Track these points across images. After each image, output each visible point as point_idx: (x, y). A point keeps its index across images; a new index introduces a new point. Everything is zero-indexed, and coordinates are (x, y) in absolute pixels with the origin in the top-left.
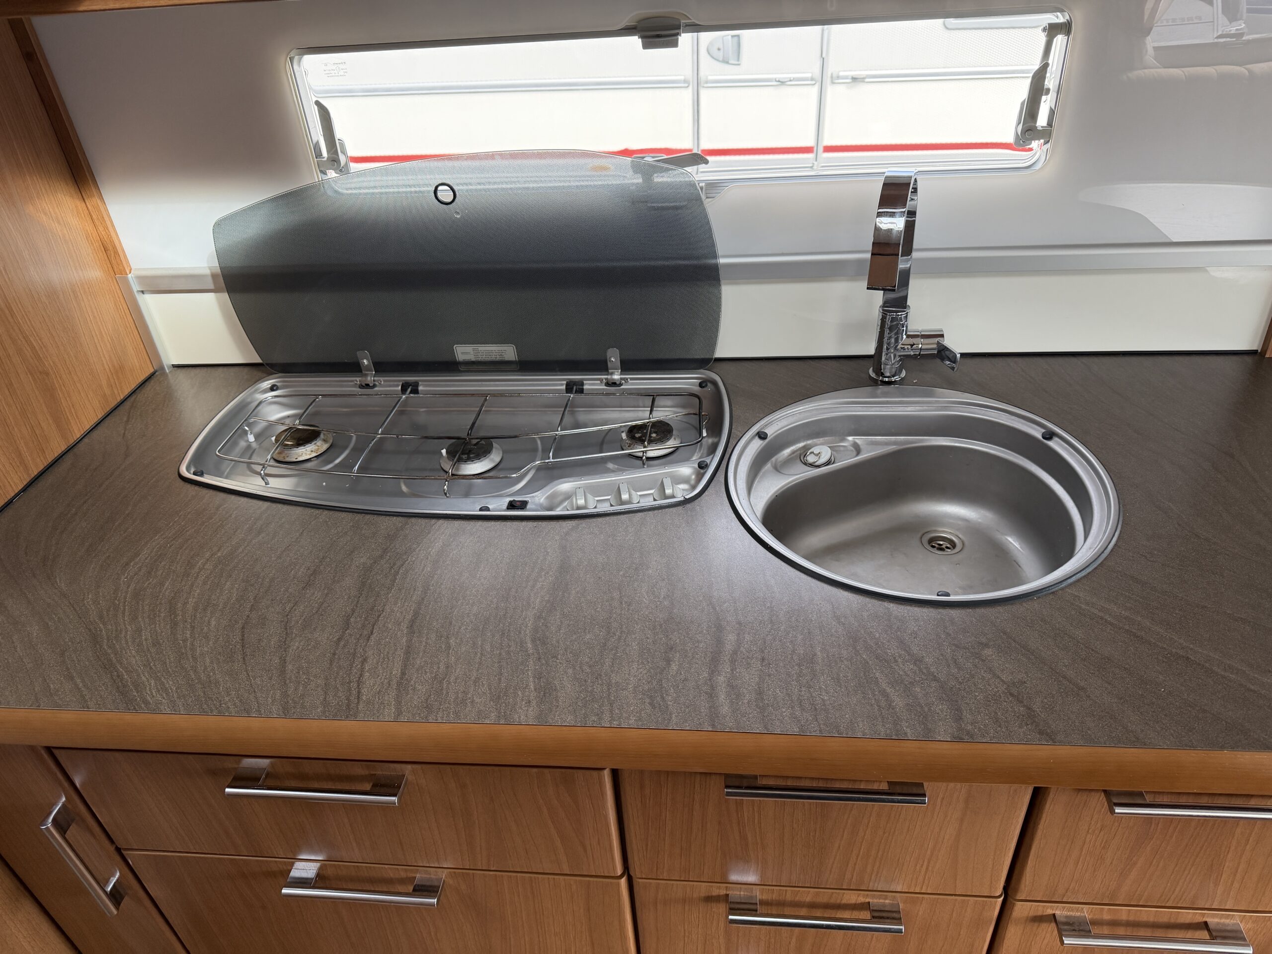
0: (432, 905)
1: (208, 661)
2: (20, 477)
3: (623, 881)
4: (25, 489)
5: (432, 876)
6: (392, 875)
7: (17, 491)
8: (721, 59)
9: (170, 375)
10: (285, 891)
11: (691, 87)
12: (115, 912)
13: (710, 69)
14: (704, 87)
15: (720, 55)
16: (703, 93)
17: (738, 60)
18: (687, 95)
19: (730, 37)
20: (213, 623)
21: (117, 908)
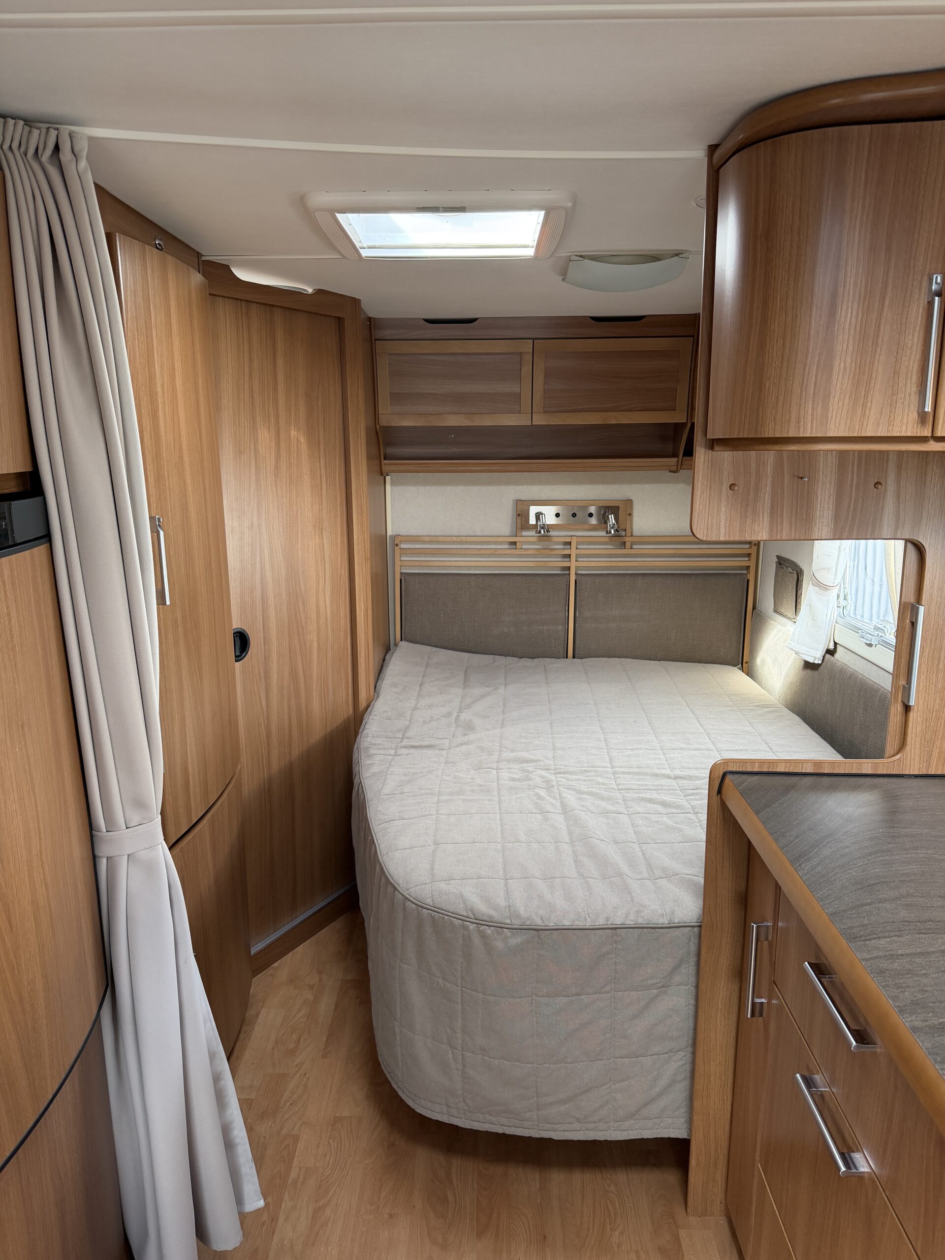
2: (920, 768)
4: (916, 776)
7: (911, 773)
12: (749, 1016)
21: (751, 1016)
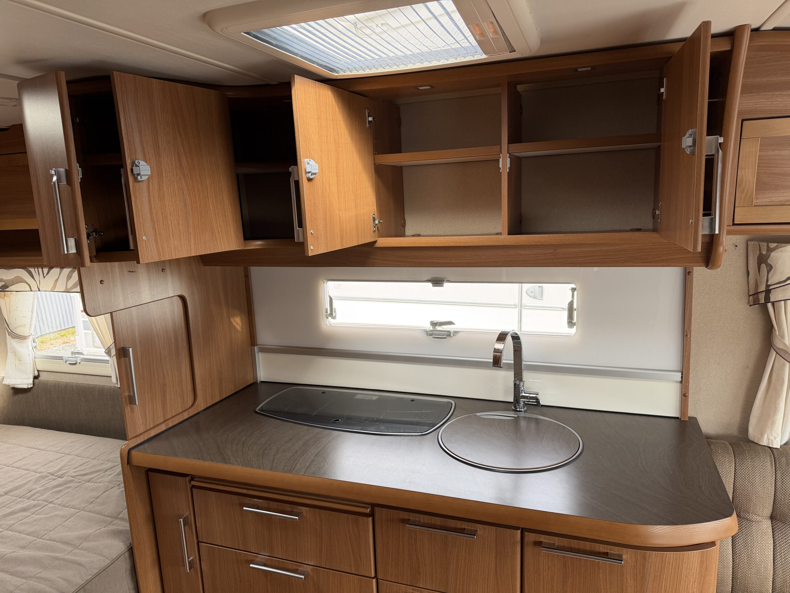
0: (302, 578)
1: (251, 456)
3: (374, 581)
5: (305, 570)
6: (290, 567)
7: (202, 410)
8: (533, 296)
9: (259, 384)
10: (251, 565)
11: (517, 308)
12: (188, 571)
13: (527, 300)
14: (524, 308)
15: (532, 295)
16: (524, 312)
17: (542, 298)
18: (516, 311)
19: (538, 287)
20: (255, 448)
21: (190, 570)
